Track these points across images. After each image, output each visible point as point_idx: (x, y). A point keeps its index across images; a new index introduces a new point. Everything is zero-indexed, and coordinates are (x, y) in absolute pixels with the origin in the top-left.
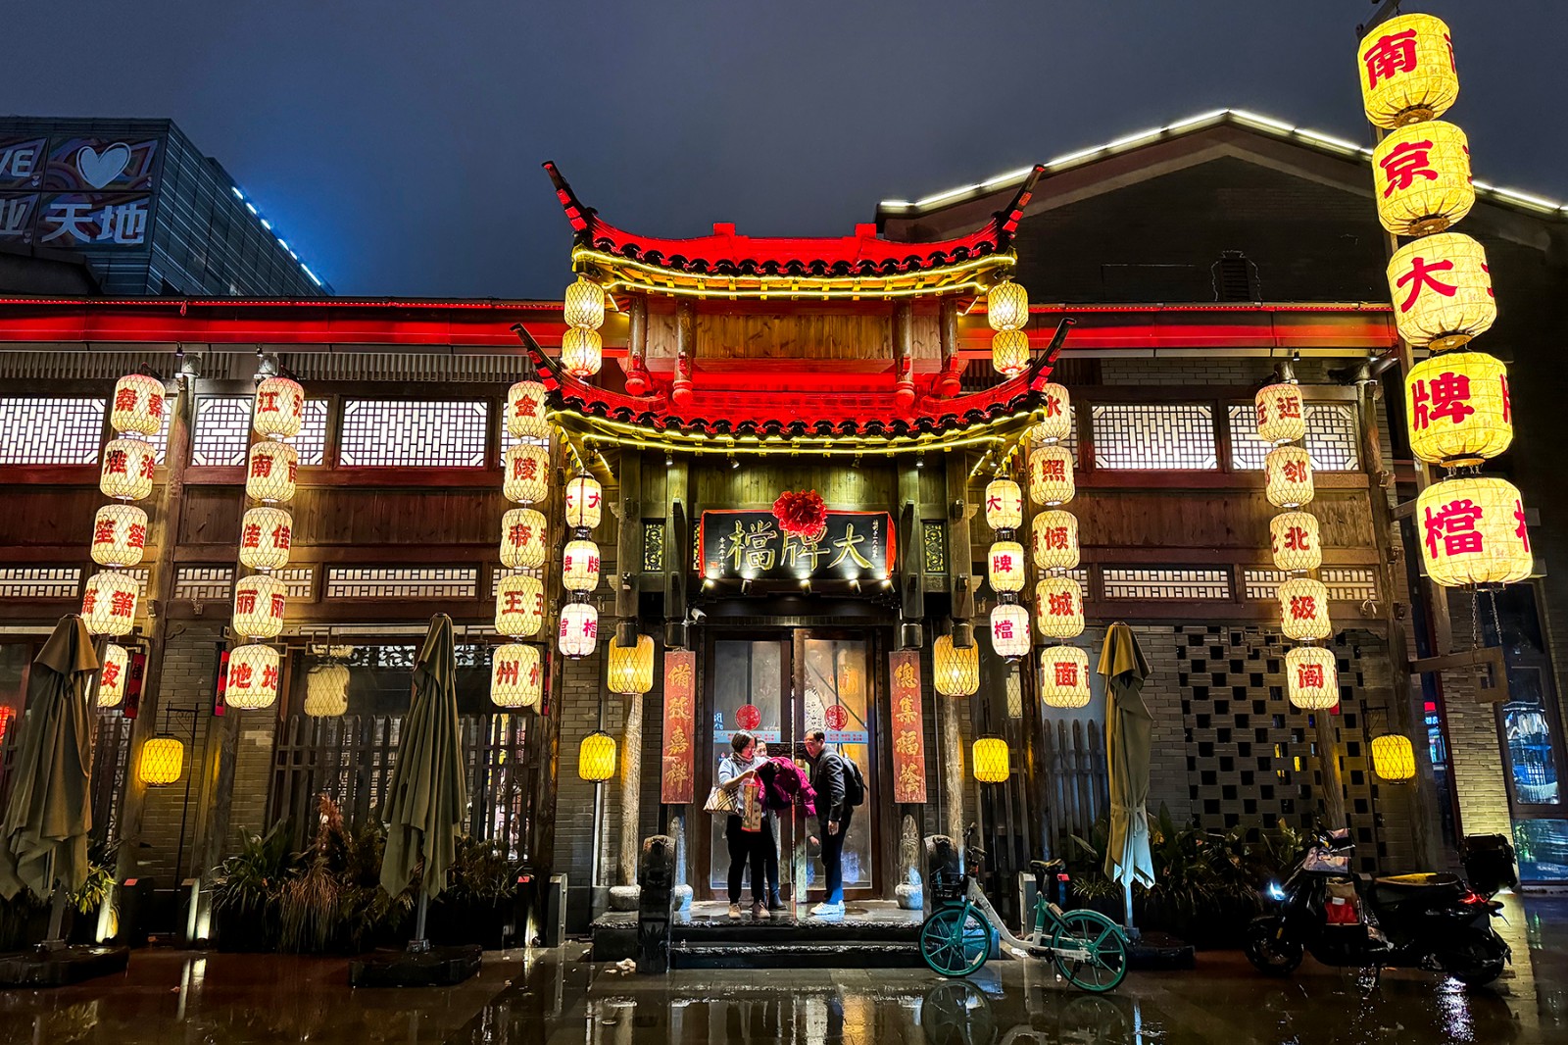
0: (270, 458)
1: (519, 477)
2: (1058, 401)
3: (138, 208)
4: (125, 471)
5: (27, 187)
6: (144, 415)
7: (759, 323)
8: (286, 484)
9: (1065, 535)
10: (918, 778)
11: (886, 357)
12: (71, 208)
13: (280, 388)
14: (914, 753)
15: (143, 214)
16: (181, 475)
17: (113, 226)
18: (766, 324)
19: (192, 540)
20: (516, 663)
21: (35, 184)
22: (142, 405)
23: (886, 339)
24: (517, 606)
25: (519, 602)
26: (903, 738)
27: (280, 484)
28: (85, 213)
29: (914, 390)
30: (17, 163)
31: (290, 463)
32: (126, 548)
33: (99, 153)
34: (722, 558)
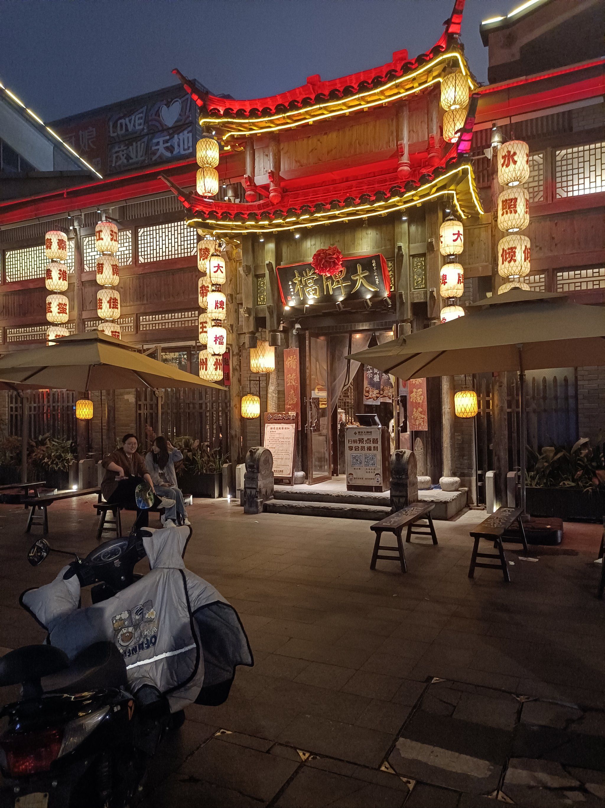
0: (102, 264)
1: (202, 259)
2: (515, 154)
3: (188, 133)
4: (52, 278)
5: (142, 133)
6: (56, 250)
7: (315, 140)
8: (112, 277)
9: (515, 253)
10: (423, 416)
11: (392, 146)
12: (161, 140)
13: (102, 228)
14: (421, 402)
15: (191, 134)
16: (80, 277)
17: (179, 145)
18: (319, 140)
19: (88, 308)
20: (206, 359)
21: (145, 131)
22: (55, 245)
23: (392, 133)
24: (205, 330)
25: (205, 327)
26: (414, 393)
27: (108, 277)
28: (166, 142)
29: (411, 166)
30: (137, 122)
31: (112, 265)
32: (58, 315)
33: (168, 107)
34: (292, 293)
